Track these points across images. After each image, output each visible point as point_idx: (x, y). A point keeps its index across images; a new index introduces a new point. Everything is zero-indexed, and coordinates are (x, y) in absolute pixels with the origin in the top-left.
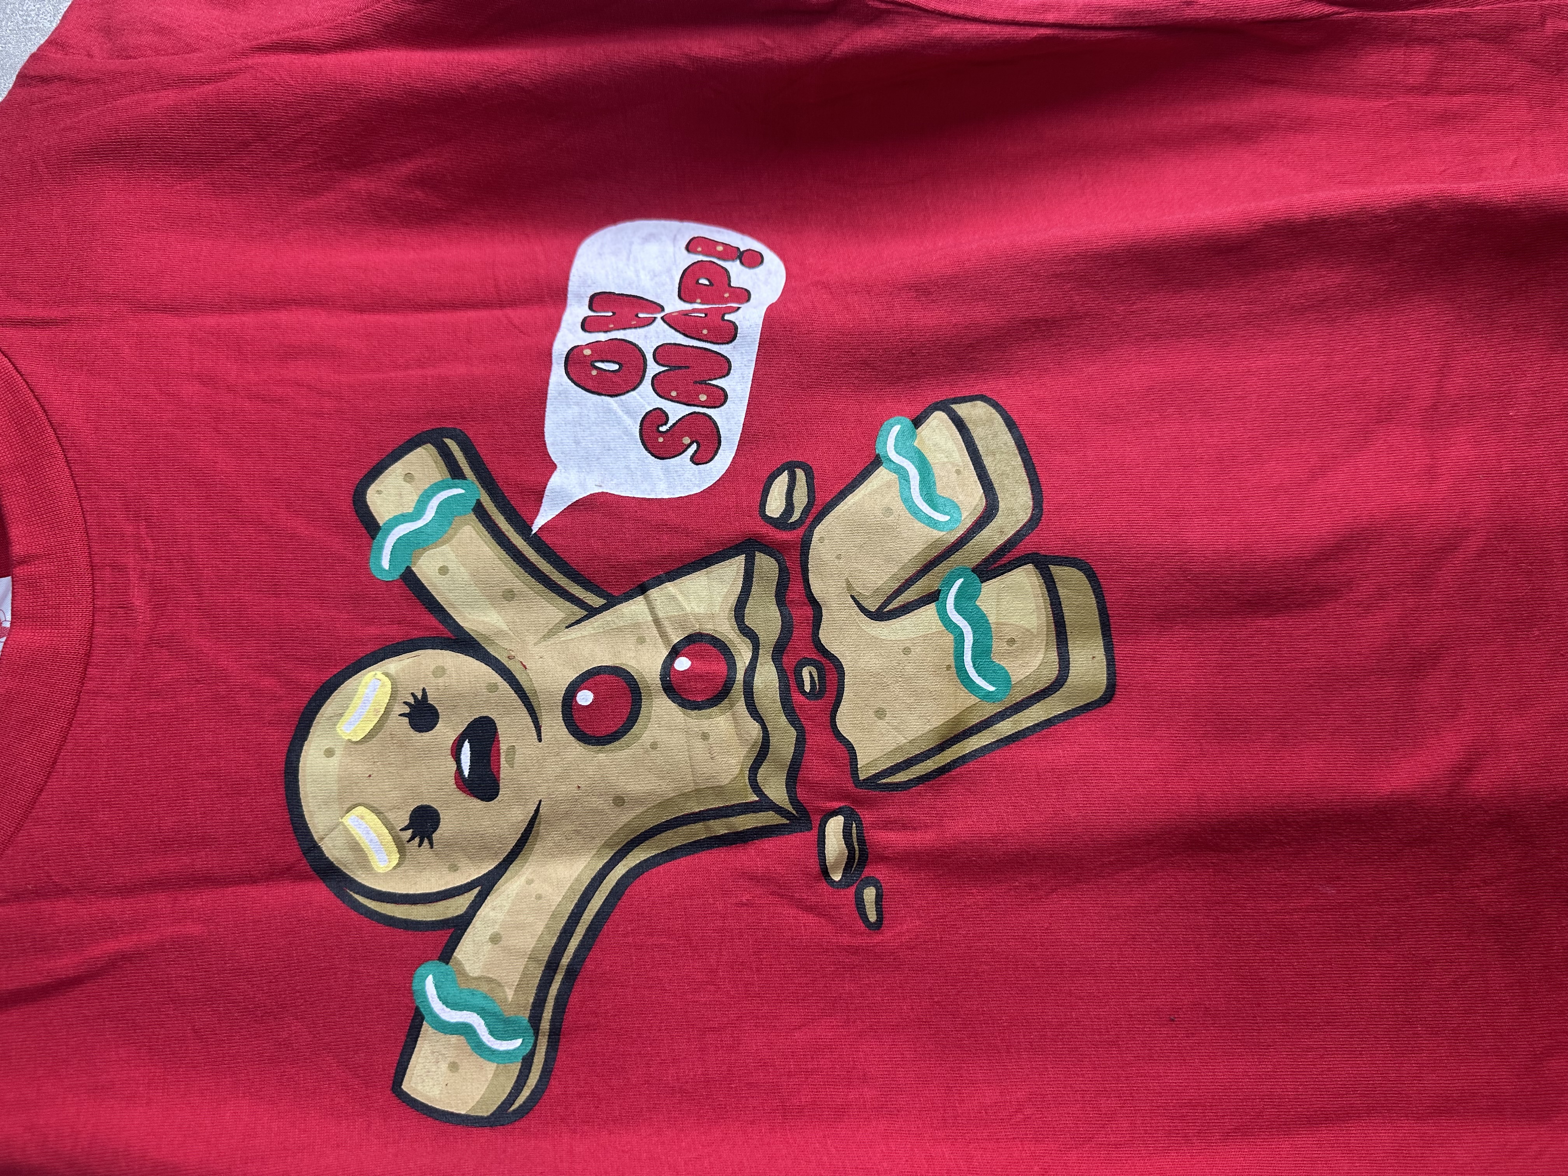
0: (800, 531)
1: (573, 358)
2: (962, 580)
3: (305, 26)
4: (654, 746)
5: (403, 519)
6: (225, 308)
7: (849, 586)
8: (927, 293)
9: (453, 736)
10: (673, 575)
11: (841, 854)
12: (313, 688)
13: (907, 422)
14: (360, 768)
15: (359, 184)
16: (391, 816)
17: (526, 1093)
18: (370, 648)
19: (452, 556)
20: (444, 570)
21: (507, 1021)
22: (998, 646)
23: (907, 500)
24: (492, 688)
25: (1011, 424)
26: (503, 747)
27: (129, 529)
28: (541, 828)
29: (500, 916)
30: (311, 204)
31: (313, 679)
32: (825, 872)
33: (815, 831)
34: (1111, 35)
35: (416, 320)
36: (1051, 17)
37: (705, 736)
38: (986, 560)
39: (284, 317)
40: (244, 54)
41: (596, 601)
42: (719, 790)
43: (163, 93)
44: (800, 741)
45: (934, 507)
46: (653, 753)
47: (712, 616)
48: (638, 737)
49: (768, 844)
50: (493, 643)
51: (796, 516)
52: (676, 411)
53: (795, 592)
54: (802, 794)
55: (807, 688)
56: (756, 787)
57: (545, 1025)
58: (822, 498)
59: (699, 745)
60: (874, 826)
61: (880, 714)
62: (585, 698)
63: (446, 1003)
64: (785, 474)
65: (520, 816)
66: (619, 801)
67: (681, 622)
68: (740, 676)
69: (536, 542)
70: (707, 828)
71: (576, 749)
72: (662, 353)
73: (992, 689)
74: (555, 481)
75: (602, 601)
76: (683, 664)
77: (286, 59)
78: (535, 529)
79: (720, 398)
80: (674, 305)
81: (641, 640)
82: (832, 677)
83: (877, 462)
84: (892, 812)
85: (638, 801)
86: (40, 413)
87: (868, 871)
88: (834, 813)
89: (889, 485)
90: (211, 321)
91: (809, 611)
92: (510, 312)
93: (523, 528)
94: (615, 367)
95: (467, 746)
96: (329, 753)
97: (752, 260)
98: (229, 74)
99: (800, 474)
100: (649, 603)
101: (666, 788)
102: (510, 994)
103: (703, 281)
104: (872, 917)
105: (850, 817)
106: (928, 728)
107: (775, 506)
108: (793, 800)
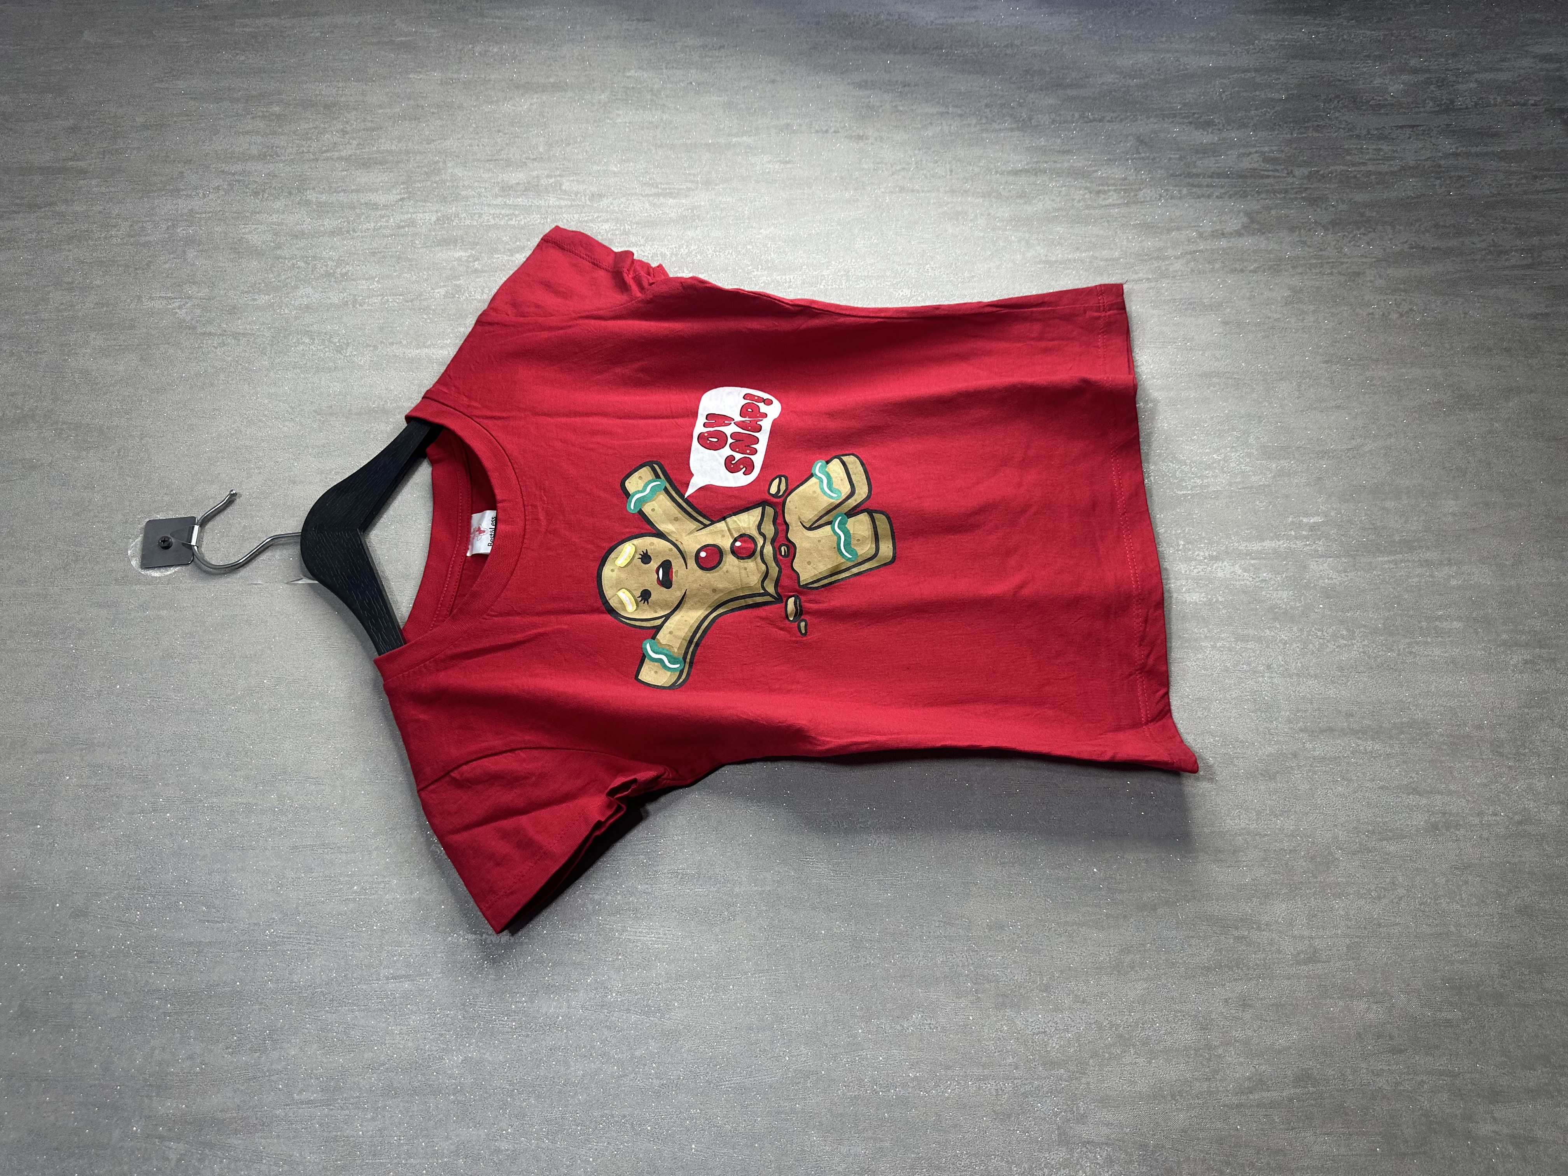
0: (782, 499)
1: (701, 437)
2: (840, 518)
3: (600, 309)
4: (727, 572)
5: (639, 492)
6: (568, 415)
7: (799, 518)
8: (833, 415)
9: (656, 566)
10: (735, 514)
11: (793, 610)
12: (607, 549)
13: (824, 462)
14: (623, 576)
15: (618, 370)
16: (634, 593)
17: (681, 680)
18: (628, 535)
19: (656, 505)
20: (653, 510)
21: (675, 658)
22: (853, 542)
23: (822, 489)
24: (671, 550)
25: (862, 464)
26: (674, 570)
27: (537, 493)
28: (686, 599)
29: (673, 626)
30: (599, 377)
31: (607, 545)
32: (787, 617)
33: (784, 603)
34: (907, 321)
35: (641, 422)
36: (883, 315)
37: (746, 569)
38: (850, 510)
39: (591, 419)
40: (575, 319)
41: (708, 522)
42: (750, 588)
43: (543, 333)
44: (780, 572)
45: (832, 492)
46: (727, 574)
47: (749, 528)
48: (721, 569)
49: (767, 608)
50: (670, 535)
51: (781, 493)
52: (738, 456)
53: (780, 520)
54: (779, 591)
55: (783, 554)
56: (763, 588)
57: (688, 660)
58: (790, 487)
59: (743, 571)
60: (805, 601)
61: (809, 563)
62: (703, 554)
63: (654, 652)
64: (778, 479)
65: (679, 594)
66: (714, 591)
67: (738, 530)
68: (759, 549)
69: (686, 501)
70: (745, 602)
71: (700, 572)
72: (733, 435)
73: (851, 557)
74: (693, 481)
75: (709, 522)
76: (738, 544)
77: (592, 322)
78: (686, 496)
79: (755, 452)
80: (738, 418)
81: (723, 536)
82: (792, 550)
83: (812, 475)
84: (812, 597)
85: (721, 591)
86: (502, 451)
87: (802, 617)
88: (791, 597)
89: (815, 483)
90: (564, 420)
91: (785, 527)
92: (676, 420)
93: (682, 496)
94: (716, 440)
95: (661, 570)
96: (613, 570)
97: (768, 402)
98: (570, 327)
99: (783, 479)
100: (726, 523)
101: (731, 587)
102: (676, 650)
103: (750, 410)
104: (803, 632)
105: (796, 598)
106: (826, 568)
107: (773, 490)
108: (777, 592)
